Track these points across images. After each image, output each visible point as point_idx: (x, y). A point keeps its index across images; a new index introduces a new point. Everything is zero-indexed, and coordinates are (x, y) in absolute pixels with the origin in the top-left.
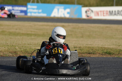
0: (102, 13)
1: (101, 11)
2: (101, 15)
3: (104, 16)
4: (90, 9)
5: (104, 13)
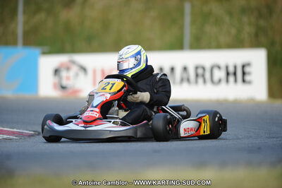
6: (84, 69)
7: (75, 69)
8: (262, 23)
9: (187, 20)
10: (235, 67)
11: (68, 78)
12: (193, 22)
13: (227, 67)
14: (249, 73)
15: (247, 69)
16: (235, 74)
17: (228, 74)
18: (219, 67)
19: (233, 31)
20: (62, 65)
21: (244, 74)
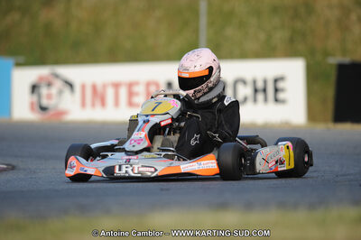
0: (123, 92)
1: (117, 86)
2: (117, 103)
3: (131, 104)
4: (57, 76)
5: (131, 94)
6: (70, 85)
7: (58, 84)
8: (298, 25)
9: (203, 21)
10: (265, 82)
11: (49, 97)
12: (211, 24)
13: (255, 82)
14: (283, 90)
15: (280, 85)
16: (265, 90)
17: (256, 91)
18: (244, 82)
19: (262, 36)
20: (41, 79)
21: (276, 90)
